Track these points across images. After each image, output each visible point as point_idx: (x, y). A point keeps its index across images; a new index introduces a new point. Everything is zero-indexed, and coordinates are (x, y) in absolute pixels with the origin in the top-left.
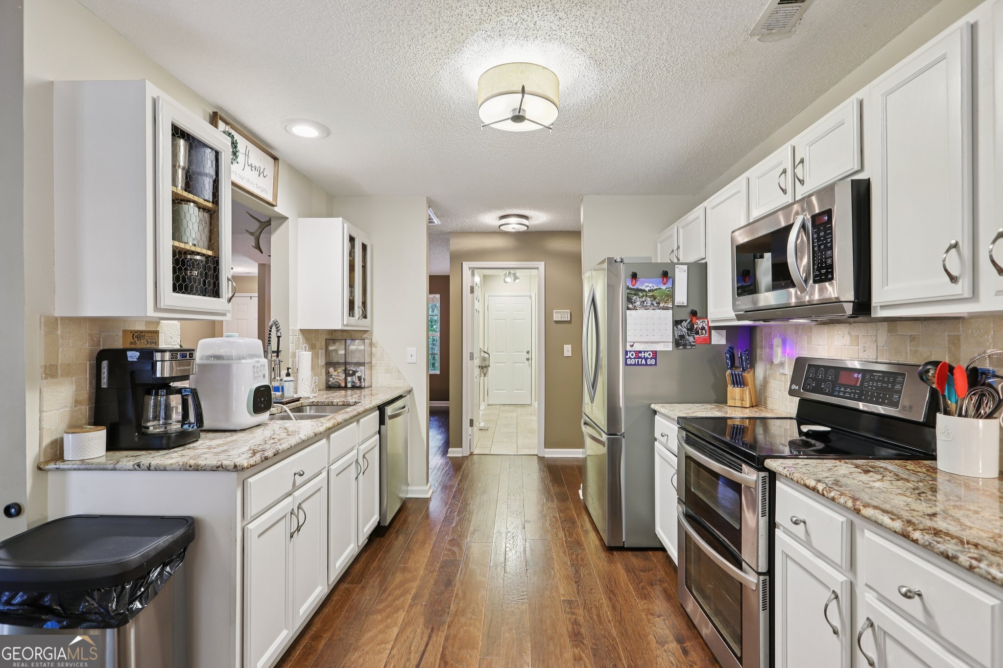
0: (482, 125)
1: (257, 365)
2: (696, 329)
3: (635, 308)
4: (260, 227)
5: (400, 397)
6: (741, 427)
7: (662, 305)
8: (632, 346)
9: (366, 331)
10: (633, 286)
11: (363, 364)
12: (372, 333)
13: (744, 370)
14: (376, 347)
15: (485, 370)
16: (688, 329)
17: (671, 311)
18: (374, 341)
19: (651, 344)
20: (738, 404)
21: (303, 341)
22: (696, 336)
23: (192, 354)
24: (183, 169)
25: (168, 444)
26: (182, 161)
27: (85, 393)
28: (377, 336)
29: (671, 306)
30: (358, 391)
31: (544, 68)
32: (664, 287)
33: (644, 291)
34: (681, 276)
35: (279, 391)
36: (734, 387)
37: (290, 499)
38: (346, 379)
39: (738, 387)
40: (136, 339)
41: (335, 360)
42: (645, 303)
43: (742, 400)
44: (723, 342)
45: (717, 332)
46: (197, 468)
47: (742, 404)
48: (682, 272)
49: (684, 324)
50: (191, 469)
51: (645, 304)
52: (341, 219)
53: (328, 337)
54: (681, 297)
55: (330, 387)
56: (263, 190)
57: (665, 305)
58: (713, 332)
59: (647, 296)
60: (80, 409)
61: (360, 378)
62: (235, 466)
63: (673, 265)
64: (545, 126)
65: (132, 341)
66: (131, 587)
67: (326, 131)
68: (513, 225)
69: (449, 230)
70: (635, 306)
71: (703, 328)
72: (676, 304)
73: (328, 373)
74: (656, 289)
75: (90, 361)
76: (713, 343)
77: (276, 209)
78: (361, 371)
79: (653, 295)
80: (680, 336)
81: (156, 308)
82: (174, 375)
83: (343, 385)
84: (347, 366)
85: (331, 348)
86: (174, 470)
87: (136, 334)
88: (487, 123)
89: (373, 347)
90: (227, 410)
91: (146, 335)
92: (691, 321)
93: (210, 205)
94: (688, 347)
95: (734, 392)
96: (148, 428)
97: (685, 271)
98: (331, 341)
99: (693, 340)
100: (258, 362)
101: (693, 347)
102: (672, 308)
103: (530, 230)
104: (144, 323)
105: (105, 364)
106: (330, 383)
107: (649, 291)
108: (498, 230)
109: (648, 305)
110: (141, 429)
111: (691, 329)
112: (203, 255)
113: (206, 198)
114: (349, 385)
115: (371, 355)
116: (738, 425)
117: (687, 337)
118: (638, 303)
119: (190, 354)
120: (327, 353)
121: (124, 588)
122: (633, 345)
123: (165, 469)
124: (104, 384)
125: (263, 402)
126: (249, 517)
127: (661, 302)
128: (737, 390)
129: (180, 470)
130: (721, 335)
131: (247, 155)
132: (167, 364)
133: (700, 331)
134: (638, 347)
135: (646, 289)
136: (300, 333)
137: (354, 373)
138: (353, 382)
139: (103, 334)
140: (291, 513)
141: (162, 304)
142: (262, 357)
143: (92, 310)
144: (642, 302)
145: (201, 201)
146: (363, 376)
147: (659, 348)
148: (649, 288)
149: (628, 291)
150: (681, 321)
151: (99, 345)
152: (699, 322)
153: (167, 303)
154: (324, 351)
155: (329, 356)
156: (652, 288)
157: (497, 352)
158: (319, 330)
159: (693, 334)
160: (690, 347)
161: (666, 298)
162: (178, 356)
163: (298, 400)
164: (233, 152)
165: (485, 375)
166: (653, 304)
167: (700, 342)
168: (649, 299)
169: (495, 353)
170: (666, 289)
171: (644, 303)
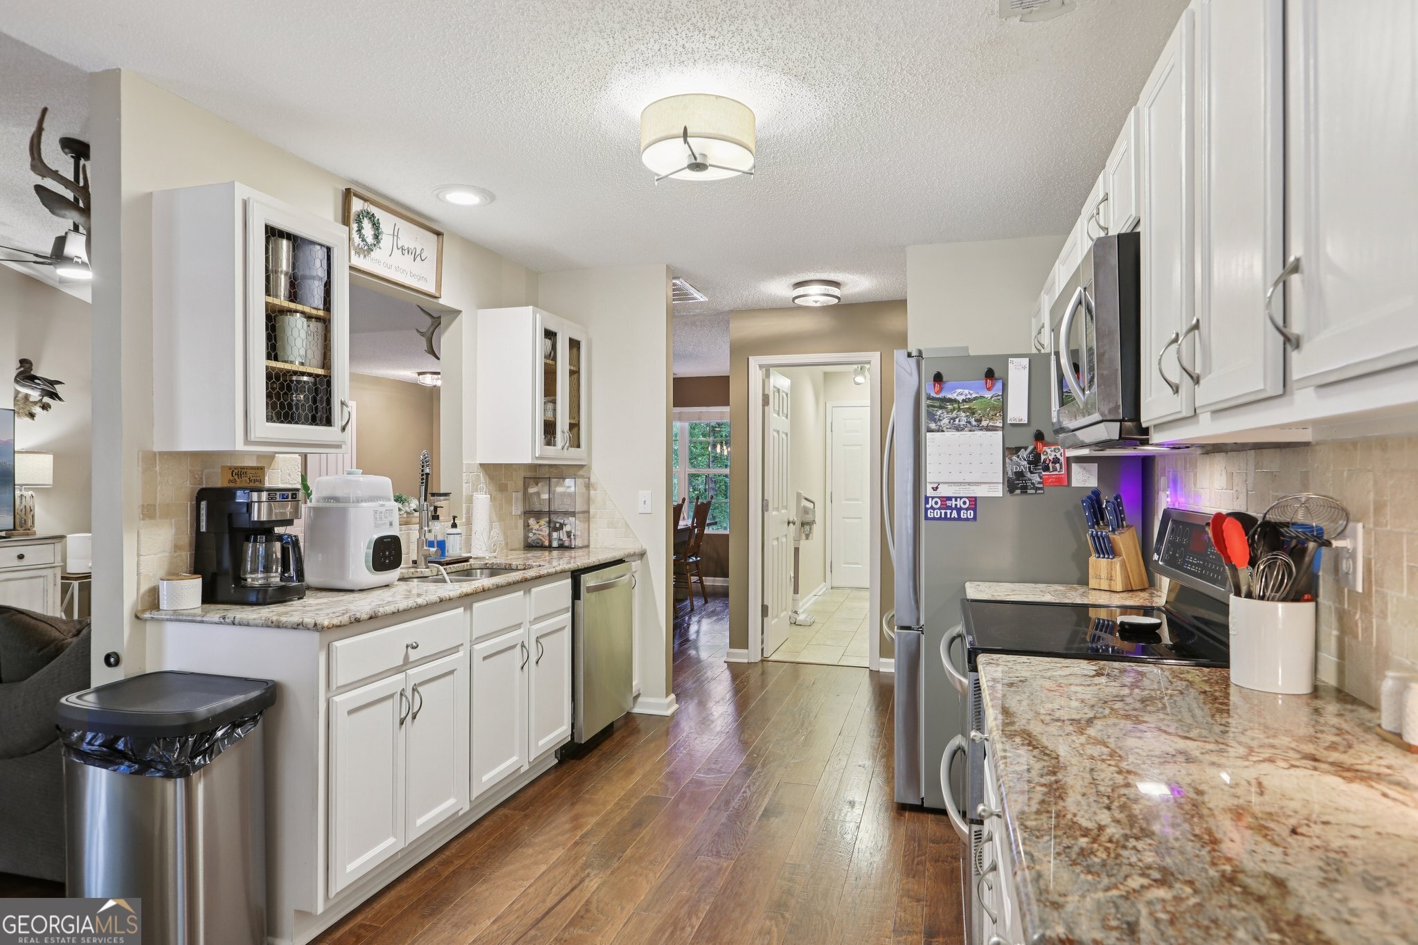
0: (656, 178)
1: (381, 509)
2: (1044, 462)
3: (940, 430)
4: (432, 324)
5: (620, 561)
6: (1108, 624)
7: (984, 423)
8: (935, 489)
9: (582, 466)
10: (937, 393)
11: (573, 514)
12: (590, 468)
13: (1113, 530)
14: (595, 490)
15: (807, 528)
16: (1030, 462)
17: (1000, 433)
18: (592, 480)
19: (967, 487)
20: (1104, 586)
21: (485, 479)
22: (1043, 473)
23: (296, 494)
24: (286, 274)
25: (264, 599)
26: (284, 265)
27: (186, 538)
28: (596, 474)
29: (1001, 425)
30: (567, 554)
31: (717, 97)
32: (988, 395)
33: (955, 401)
34: (1018, 375)
35: (433, 547)
36: (1099, 557)
37: (401, 676)
38: (550, 535)
39: (1104, 557)
40: (236, 477)
41: (537, 507)
42: (957, 420)
43: (1110, 579)
44: (1093, 483)
45: (1081, 467)
46: (279, 626)
47: (1110, 586)
48: (1019, 369)
49: (1024, 454)
50: (273, 625)
51: (957, 422)
52: (531, 307)
53: (528, 474)
54: (1018, 410)
55: (530, 546)
56: (421, 278)
57: (991, 424)
58: (1074, 466)
59: (959, 409)
60: (180, 555)
61: (569, 534)
62: (315, 625)
63: (1004, 359)
64: (744, 172)
65: (231, 478)
66: (195, 740)
67: (490, 196)
68: (816, 296)
69: (727, 308)
70: (941, 426)
71: (1056, 461)
72: (1009, 422)
73: (527, 526)
74: (975, 399)
75: (191, 501)
76: (1075, 483)
77: (441, 301)
78: (571, 524)
79: (970, 408)
80: (1016, 473)
81: (247, 441)
82: (274, 518)
83: (547, 543)
84: (552, 516)
85: (532, 490)
86: (257, 626)
87: (236, 471)
88: (663, 174)
89: (591, 489)
90: (342, 564)
91: (249, 471)
92: (1035, 448)
93: (321, 313)
94: (1029, 491)
95: (1099, 565)
96: (246, 580)
97: (1024, 368)
98: (531, 481)
99: (1038, 479)
100: (383, 505)
101: (1038, 492)
102: (1003, 428)
103: (842, 302)
104: (255, 458)
105: (204, 504)
106: (530, 540)
107: (964, 401)
108: (791, 304)
109: (961, 423)
110: (239, 579)
111: (1035, 461)
112: (310, 375)
113: (315, 306)
114: (555, 544)
115: (588, 501)
116: (1104, 620)
117: (1029, 475)
118: (946, 421)
119: (292, 495)
120: (526, 497)
121: (187, 740)
122: (937, 488)
123: (248, 625)
124: (203, 529)
125: (388, 557)
126: (334, 688)
127: (983, 419)
128: (1103, 563)
129: (262, 626)
130: (1089, 471)
131: (395, 235)
132: (264, 506)
133: (1051, 465)
134: (945, 491)
135: (958, 398)
136: (480, 470)
137: (562, 526)
138: (560, 540)
139: (206, 471)
140: (401, 695)
141: (252, 437)
142: (389, 500)
143: (189, 443)
144: (951, 419)
145: (307, 309)
146: (573, 531)
147: (980, 492)
148: (963, 397)
149: (929, 402)
150: (1017, 450)
151: (201, 483)
152: (1049, 451)
153: (258, 435)
154: (520, 495)
155: (529, 502)
156: (969, 396)
157: (847, 500)
158: (512, 464)
159: (1039, 469)
160: (1033, 491)
161: (992, 413)
162: (278, 496)
163: (466, 560)
164: (375, 235)
165: (807, 537)
166: (970, 422)
167: (1052, 482)
168: (963, 414)
169: (844, 502)
170: (992, 397)
171: (954, 421)
